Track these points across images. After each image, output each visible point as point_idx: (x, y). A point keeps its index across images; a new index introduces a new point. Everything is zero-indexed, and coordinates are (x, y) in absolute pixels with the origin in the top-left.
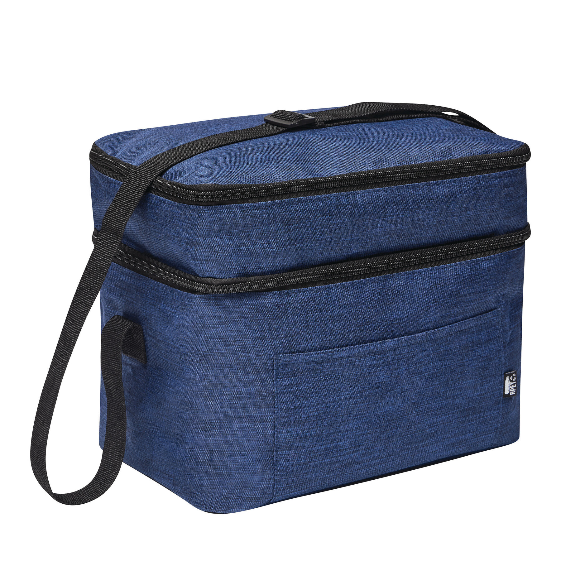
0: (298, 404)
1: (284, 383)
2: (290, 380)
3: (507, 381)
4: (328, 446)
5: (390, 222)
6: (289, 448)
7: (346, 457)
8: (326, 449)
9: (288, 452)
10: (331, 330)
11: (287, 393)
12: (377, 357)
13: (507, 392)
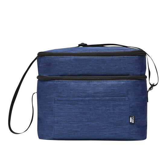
0: (59, 111)
1: (56, 105)
2: (58, 104)
3: (131, 118)
4: (69, 125)
5: (91, 66)
6: (57, 123)
7: (75, 129)
8: (68, 126)
9: (57, 124)
10: (70, 93)
11: (57, 108)
12: (83, 102)
13: (131, 122)
